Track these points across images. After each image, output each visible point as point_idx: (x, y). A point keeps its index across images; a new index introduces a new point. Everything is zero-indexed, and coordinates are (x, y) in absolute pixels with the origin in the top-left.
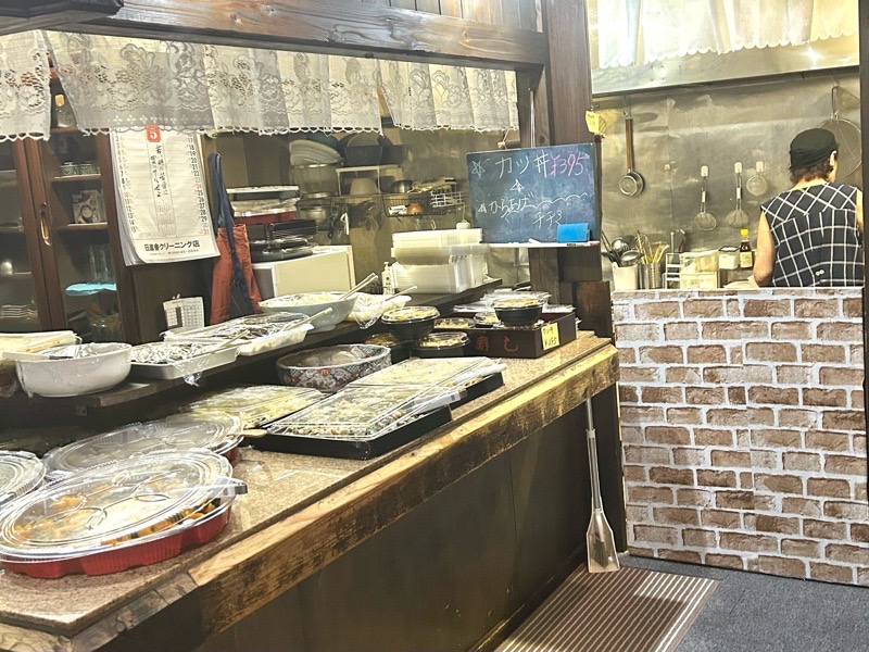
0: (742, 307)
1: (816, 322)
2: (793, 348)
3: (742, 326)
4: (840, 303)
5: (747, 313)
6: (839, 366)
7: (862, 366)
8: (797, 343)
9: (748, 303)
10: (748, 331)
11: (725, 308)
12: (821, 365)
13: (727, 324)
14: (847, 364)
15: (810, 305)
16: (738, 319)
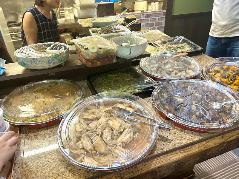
0: (145, 16)
1: (158, 18)
2: (153, 23)
3: (145, 20)
4: (162, 13)
5: (146, 17)
6: (161, 26)
7: (164, 26)
8: (154, 22)
9: (146, 15)
10: (146, 21)
11: (142, 16)
12: (158, 26)
13: (142, 20)
14: (162, 26)
15: (157, 14)
16: (144, 19)
